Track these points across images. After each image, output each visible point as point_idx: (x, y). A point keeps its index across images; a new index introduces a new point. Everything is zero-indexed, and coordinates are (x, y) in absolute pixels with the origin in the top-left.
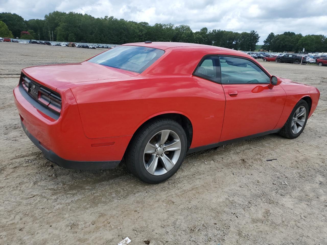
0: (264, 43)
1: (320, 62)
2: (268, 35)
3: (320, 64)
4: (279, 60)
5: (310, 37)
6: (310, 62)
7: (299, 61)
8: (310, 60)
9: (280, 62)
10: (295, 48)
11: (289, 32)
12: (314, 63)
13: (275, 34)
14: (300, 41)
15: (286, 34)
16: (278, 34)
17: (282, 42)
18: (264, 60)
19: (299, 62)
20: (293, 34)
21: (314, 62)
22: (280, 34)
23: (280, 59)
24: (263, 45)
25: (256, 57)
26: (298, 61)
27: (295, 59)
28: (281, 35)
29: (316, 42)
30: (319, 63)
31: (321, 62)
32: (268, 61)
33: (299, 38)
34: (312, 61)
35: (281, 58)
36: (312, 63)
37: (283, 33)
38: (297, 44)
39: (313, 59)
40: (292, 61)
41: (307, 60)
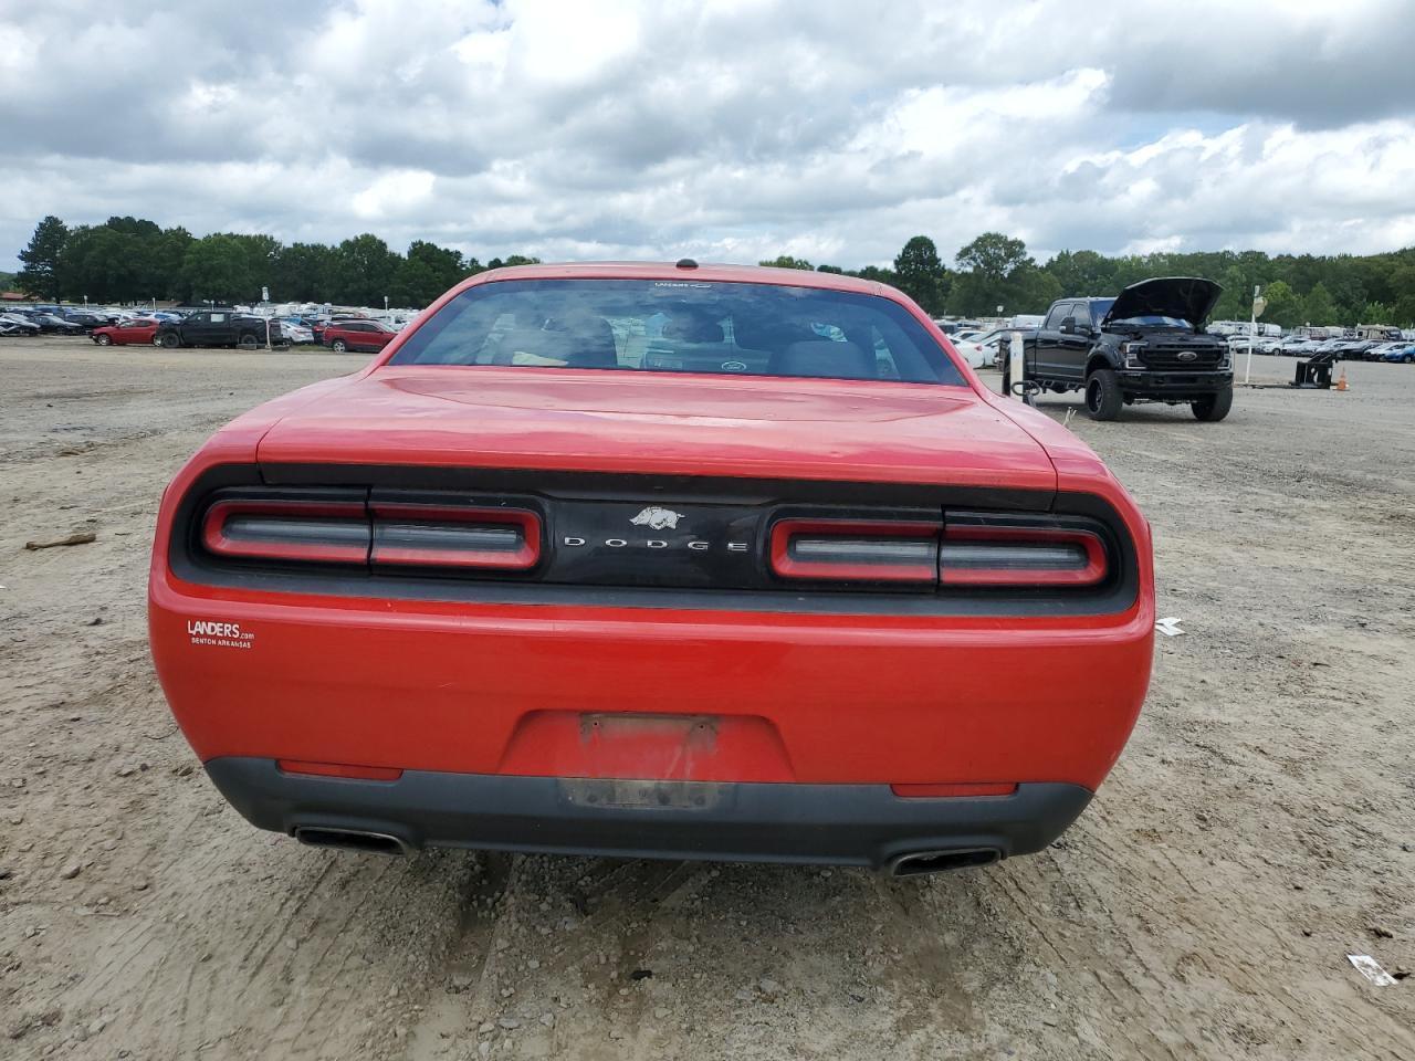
0: (23, 264)
1: (336, 340)
2: (36, 226)
3: (340, 346)
4: (170, 338)
5: (225, 241)
6: (296, 340)
7: (257, 338)
8: (291, 330)
9: (177, 344)
10: (176, 287)
11: (129, 220)
12: (309, 343)
13: (71, 224)
14: (188, 257)
15: (115, 223)
16: (85, 224)
17: (111, 261)
18: (96, 341)
19: (259, 342)
20: (147, 228)
21: (309, 339)
22: (92, 225)
23: (177, 334)
24: (22, 270)
25: (33, 329)
26: (254, 339)
27: (240, 329)
28: (97, 229)
29: (250, 261)
30: (333, 343)
31: (341, 339)
32: (119, 345)
33: (181, 244)
34: (302, 338)
35: (178, 329)
36: (303, 343)
37: (103, 222)
38: (181, 271)
39: (302, 329)
40: (228, 340)
41: (285, 335)
